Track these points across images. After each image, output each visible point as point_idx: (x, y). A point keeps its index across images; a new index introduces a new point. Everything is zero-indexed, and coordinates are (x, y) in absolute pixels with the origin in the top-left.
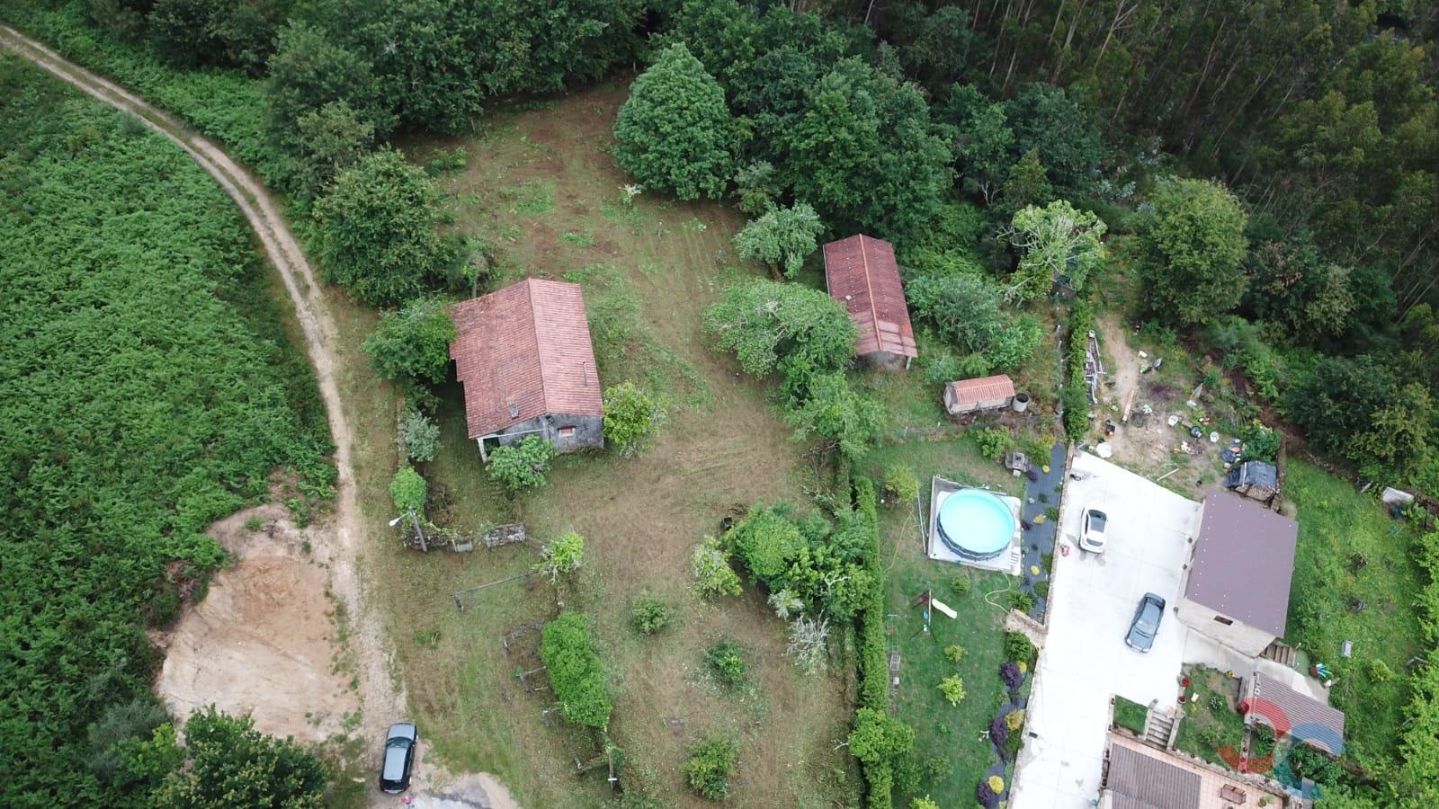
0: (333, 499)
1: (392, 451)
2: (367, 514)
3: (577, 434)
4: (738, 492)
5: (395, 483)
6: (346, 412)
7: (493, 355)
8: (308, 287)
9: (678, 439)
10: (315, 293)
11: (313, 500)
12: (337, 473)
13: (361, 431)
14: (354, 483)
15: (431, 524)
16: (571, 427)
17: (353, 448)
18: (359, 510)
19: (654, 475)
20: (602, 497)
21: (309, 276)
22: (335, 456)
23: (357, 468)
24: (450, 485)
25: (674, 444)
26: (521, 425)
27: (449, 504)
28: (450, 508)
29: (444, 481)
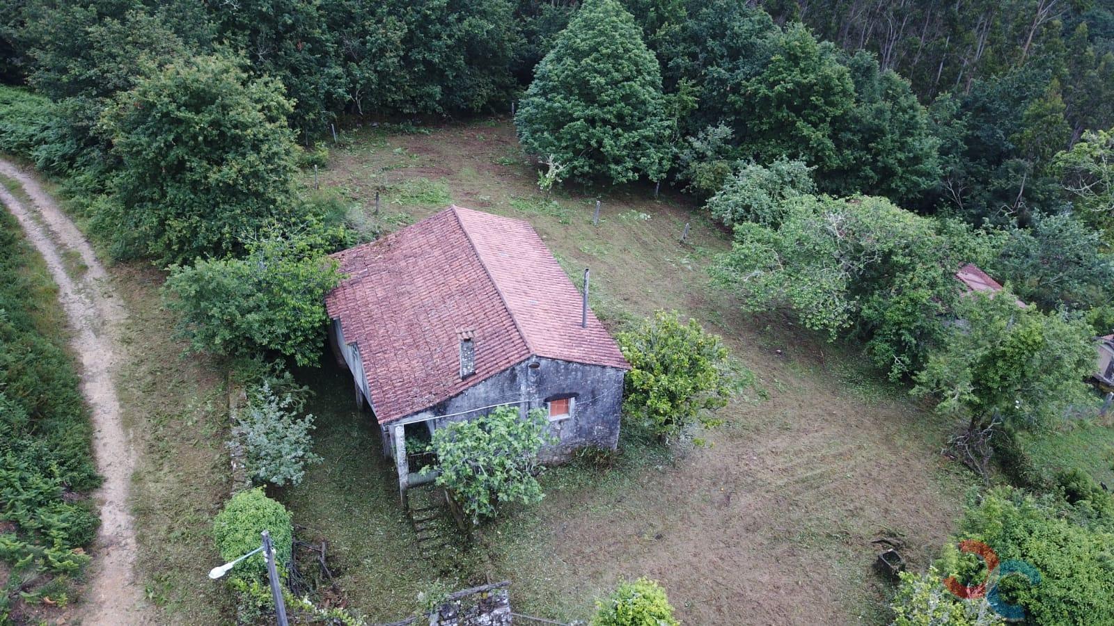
0: (78, 574)
1: (217, 476)
2: (156, 602)
3: (580, 414)
4: (871, 512)
5: (224, 515)
6: (127, 422)
7: (407, 302)
8: (84, 268)
9: (732, 438)
10: (96, 272)
11: (30, 577)
12: (97, 525)
13: (156, 451)
14: (131, 541)
15: (306, 601)
16: (567, 397)
17: (137, 478)
18: (139, 593)
19: (718, 495)
20: (640, 535)
21: (88, 255)
22: (97, 495)
23: (142, 512)
24: (335, 541)
25: (729, 444)
26: (481, 389)
27: (337, 573)
28: (337, 581)
29: (321, 535)
